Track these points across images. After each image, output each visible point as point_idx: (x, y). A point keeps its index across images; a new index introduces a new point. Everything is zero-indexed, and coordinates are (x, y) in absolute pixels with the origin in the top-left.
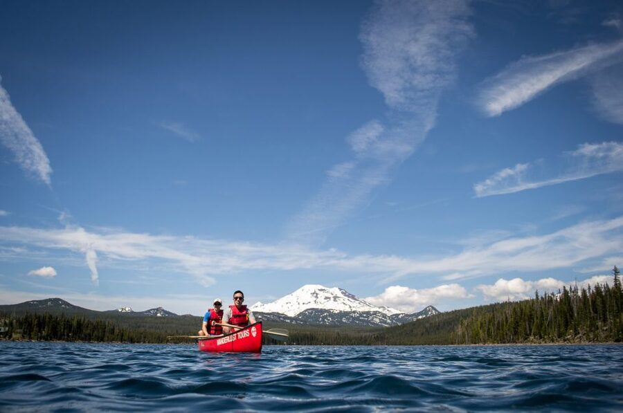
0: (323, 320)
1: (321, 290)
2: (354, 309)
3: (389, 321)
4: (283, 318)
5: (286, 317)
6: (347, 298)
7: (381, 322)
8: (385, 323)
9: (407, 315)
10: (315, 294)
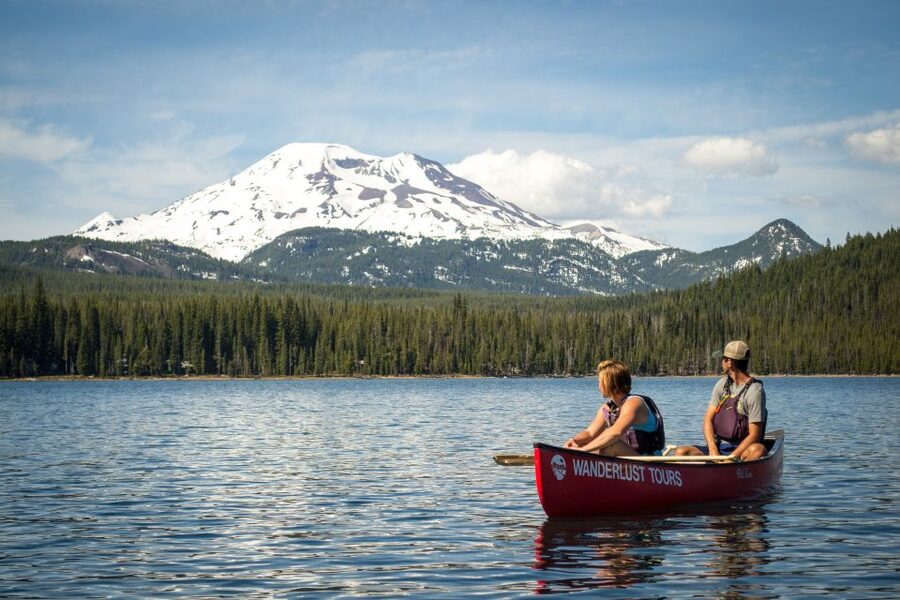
0: (356, 274)
1: (345, 164)
2: (473, 236)
3: (617, 278)
4: (188, 263)
5: (201, 261)
6: (446, 192)
7: (586, 284)
8: (604, 283)
9: (688, 256)
10: (324, 180)
